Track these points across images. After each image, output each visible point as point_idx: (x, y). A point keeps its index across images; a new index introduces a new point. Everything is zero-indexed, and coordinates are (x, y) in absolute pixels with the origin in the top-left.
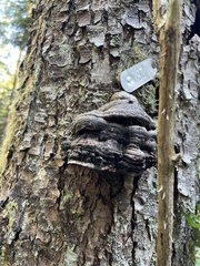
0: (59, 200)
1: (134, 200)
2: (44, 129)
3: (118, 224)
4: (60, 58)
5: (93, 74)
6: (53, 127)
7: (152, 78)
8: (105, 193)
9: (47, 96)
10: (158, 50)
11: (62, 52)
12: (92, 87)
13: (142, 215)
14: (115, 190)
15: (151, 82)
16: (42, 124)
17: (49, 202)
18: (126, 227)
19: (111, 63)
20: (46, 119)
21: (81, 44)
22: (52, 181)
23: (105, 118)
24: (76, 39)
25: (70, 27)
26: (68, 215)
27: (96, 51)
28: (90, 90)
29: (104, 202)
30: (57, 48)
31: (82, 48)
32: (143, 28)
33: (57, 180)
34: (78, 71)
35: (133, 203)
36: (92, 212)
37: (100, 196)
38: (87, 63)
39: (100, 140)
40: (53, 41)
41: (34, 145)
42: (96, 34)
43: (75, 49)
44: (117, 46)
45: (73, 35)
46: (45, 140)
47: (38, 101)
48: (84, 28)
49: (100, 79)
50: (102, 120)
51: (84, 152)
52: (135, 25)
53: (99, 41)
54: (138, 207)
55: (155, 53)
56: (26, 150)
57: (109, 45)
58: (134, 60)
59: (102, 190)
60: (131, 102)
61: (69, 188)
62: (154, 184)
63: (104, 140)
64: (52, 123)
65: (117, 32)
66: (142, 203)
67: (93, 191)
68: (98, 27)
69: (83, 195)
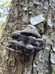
0: (8, 60)
1: (33, 63)
2: (7, 36)
3: (26, 71)
4: (14, 15)
5: (23, 19)
6: (10, 36)
7: (43, 21)
8: (23, 60)
9: (10, 26)
10: (45, 12)
11: (15, 13)
12: (22, 23)
13: (36, 69)
14: (26, 59)
15: (42, 22)
16: (7, 35)
17: (5, 60)
18: (29, 72)
19: (29, 16)
20: (8, 33)
21: (21, 10)
22: (7, 53)
23: (20, 33)
24: (19, 9)
25: (18, 5)
26: (10, 66)
27: (25, 12)
28: (21, 24)
29: (22, 63)
30: (14, 12)
31: (21, 11)
32: (40, 5)
33: (8, 53)
34: (18, 18)
35: (33, 64)
36: (17, 66)
37: (21, 60)
38: (22, 16)
39: (18, 41)
40: (13, 10)
41: (4, 41)
42: (25, 7)
43: (19, 12)
44: (31, 10)
45: (19, 8)
46: (7, 40)
47: (7, 28)
48: (22, 5)
49: (25, 21)
50: (19, 34)
51: (11, 45)
52: (38, 3)
53: (25, 9)
54: (35, 66)
55: (44, 13)
56: (2, 43)
57: (29, 10)
58: (36, 15)
59: (22, 58)
60: (32, 28)
61: (11, 56)
62: (41, 58)
63: (19, 41)
64: (10, 35)
65: (31, 6)
66: (36, 64)
67: (19, 58)
68: (26, 5)
69: (15, 59)
